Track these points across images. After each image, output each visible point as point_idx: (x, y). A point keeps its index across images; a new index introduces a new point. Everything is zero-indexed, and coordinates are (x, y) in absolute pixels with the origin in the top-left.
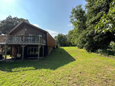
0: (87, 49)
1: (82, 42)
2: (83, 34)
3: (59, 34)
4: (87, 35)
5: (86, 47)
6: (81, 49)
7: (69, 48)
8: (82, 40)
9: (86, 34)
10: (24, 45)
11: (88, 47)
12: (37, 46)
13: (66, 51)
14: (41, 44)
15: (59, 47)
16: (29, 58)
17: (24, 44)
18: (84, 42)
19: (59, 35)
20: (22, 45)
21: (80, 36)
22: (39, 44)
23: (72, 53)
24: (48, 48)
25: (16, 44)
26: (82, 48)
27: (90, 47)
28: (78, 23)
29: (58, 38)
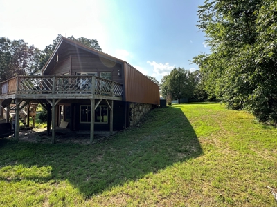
0: (256, 113)
1: (240, 89)
2: (242, 58)
3: (175, 69)
4: (258, 60)
5: (254, 105)
6: (236, 111)
7: (196, 109)
8: (238, 81)
9: (254, 57)
10: (56, 100)
11: (261, 106)
12: (88, 101)
13: (187, 115)
14: (101, 98)
15: (170, 104)
16: (79, 132)
17: (54, 97)
18: (246, 89)
19: (175, 72)
20: (51, 100)
21: (232, 67)
22: (92, 97)
23: (201, 125)
24: (131, 106)
25: (37, 98)
26: (239, 108)
27: (270, 105)
28: (226, 25)
29: (170, 80)
